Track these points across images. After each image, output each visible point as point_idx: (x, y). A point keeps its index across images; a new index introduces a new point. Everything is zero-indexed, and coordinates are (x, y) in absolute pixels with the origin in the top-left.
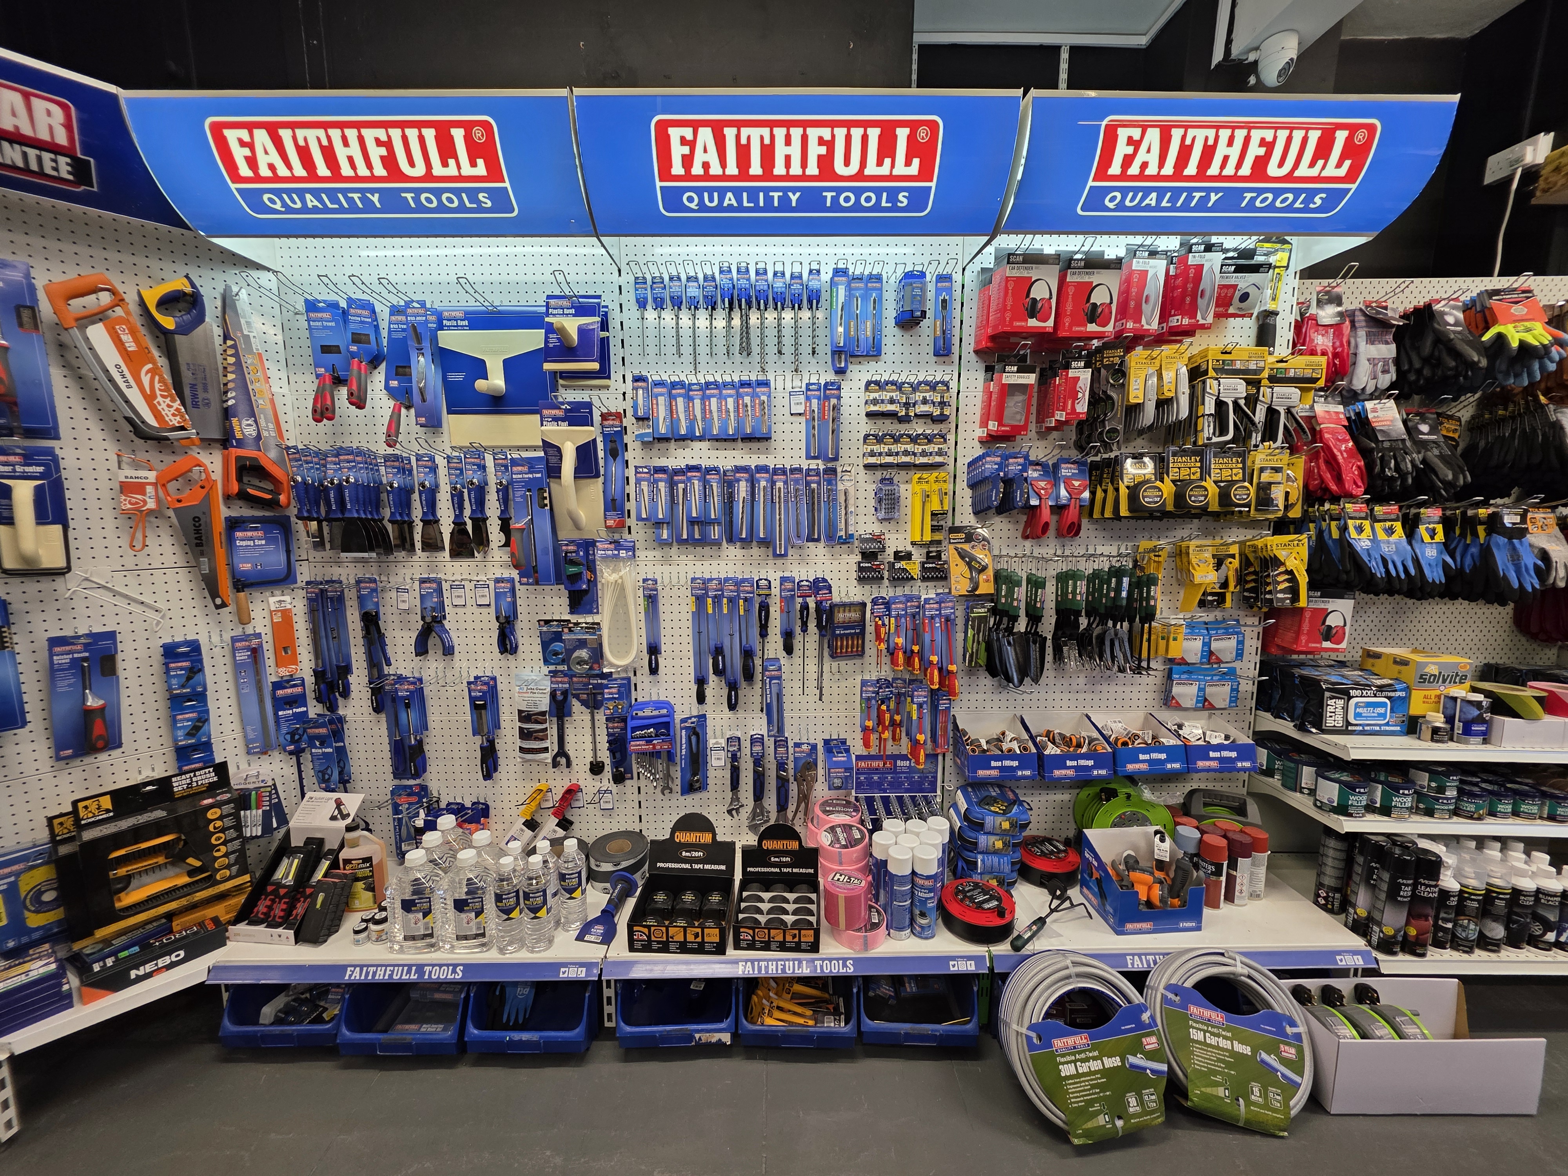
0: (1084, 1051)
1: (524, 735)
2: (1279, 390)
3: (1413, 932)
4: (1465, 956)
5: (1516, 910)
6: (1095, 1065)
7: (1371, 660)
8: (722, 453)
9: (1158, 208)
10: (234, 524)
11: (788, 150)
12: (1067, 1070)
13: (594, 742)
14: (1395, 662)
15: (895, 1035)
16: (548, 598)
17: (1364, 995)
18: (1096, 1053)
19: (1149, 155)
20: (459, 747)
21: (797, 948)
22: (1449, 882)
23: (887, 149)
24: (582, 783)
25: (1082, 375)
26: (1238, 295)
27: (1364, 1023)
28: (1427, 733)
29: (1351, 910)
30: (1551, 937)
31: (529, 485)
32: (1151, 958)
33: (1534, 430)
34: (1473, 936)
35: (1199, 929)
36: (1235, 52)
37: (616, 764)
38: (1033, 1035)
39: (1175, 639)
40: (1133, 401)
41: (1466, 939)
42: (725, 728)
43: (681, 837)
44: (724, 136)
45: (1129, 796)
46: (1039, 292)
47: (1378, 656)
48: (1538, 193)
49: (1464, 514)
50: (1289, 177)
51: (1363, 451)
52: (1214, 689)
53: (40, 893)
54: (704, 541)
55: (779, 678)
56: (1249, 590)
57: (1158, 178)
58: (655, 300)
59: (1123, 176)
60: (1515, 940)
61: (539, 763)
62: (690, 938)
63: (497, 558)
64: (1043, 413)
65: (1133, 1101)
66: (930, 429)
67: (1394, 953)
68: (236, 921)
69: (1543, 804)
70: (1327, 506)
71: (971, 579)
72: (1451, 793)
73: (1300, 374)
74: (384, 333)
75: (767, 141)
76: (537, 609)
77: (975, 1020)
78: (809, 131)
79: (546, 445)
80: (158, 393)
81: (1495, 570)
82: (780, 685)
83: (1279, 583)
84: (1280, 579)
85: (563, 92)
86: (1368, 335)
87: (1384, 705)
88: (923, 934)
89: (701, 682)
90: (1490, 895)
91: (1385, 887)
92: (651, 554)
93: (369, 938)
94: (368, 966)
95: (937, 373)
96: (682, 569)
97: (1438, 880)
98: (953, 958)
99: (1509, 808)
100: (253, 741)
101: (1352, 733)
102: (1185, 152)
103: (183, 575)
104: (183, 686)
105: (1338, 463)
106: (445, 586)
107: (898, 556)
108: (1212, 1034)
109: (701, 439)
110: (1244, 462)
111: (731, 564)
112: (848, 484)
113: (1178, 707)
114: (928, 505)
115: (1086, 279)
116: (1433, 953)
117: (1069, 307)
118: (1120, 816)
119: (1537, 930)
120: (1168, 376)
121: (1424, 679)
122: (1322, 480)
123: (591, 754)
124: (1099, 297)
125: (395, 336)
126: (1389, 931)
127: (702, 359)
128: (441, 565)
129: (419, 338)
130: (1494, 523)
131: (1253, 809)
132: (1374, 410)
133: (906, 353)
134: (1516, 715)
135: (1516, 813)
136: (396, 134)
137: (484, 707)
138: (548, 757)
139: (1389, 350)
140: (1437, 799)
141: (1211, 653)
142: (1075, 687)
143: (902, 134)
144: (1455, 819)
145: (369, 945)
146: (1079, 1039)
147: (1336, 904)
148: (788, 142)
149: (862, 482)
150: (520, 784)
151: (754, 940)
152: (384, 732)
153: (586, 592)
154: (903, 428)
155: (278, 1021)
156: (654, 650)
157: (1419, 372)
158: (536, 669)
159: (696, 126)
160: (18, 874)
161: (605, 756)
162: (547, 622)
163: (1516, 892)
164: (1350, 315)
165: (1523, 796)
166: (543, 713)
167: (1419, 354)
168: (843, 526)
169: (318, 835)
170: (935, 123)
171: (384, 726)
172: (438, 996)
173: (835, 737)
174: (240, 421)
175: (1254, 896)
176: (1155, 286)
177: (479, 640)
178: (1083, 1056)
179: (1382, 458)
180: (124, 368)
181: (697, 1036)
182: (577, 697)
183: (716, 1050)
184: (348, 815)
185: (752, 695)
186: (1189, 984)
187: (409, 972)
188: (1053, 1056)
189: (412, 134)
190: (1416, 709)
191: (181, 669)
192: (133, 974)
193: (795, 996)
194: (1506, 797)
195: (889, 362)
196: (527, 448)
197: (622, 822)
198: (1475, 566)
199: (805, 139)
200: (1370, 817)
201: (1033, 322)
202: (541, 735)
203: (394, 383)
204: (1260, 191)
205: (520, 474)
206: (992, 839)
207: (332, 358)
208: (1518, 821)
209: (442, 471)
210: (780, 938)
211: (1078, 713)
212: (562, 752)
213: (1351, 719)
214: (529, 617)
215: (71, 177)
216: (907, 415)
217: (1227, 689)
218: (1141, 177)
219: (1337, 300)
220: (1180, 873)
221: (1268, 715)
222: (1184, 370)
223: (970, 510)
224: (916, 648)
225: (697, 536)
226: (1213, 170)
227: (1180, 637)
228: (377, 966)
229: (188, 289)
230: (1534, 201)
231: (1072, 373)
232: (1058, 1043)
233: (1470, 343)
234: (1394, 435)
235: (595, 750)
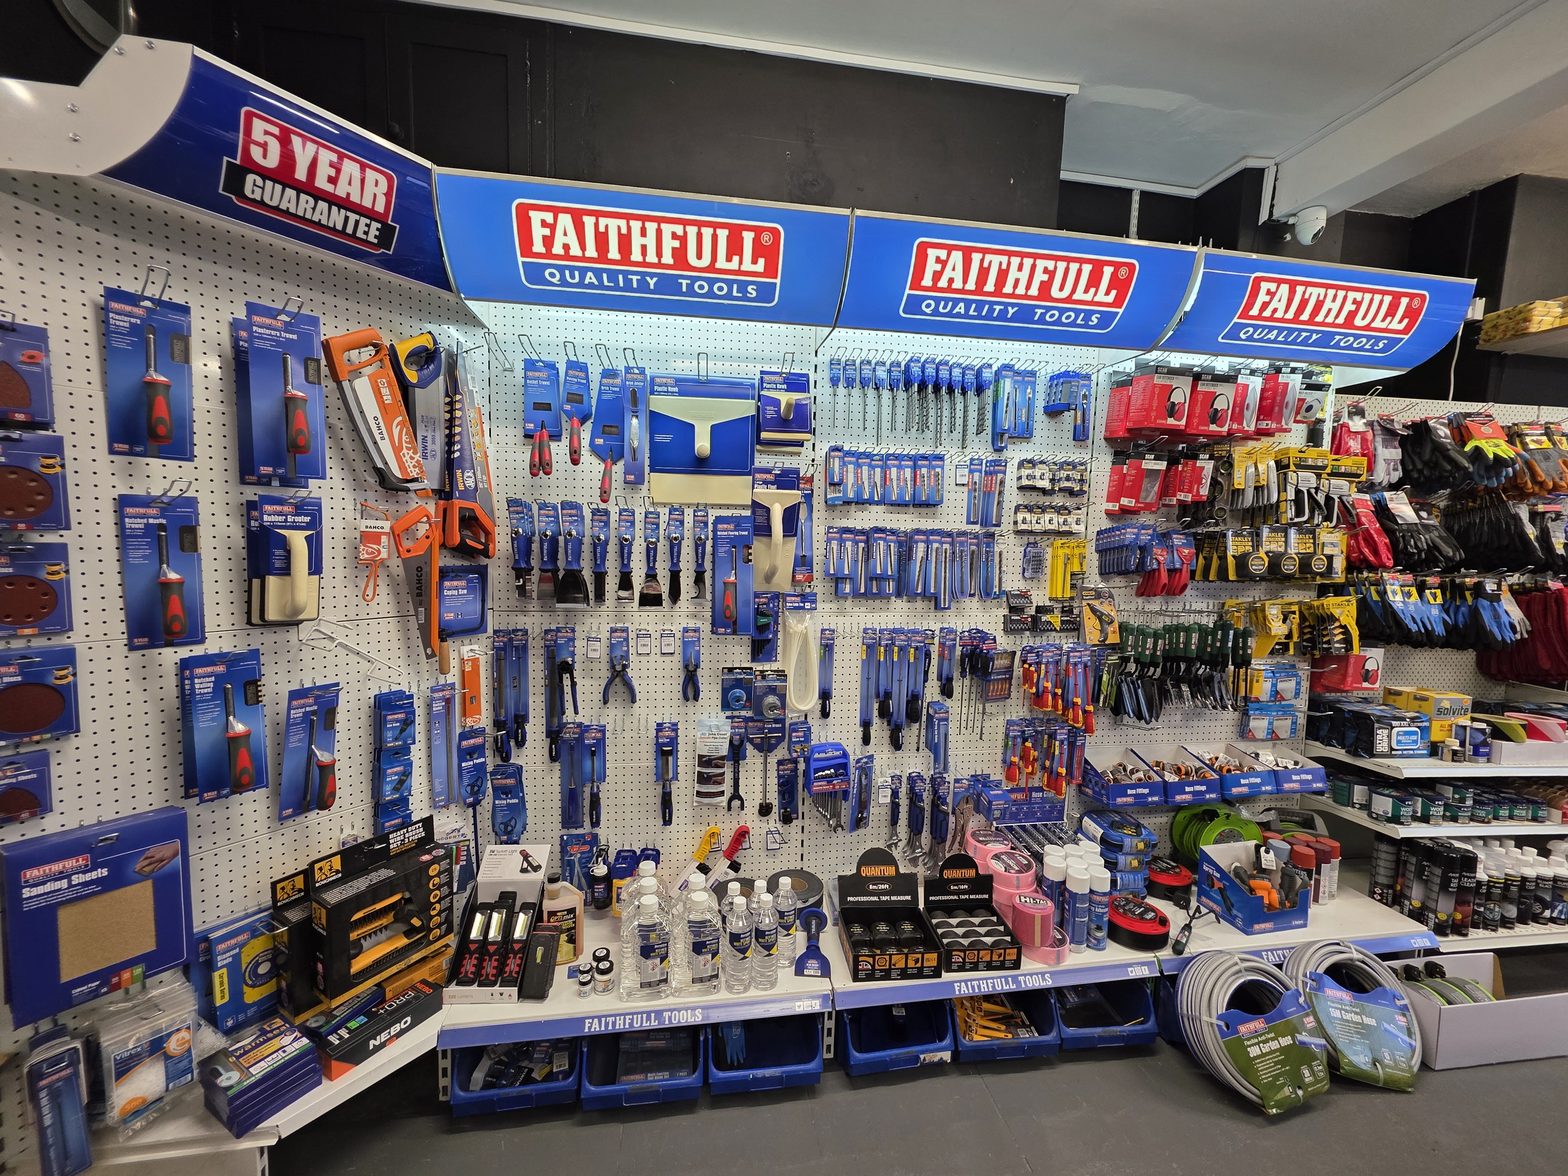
0: (1263, 1034)
1: (703, 779)
2: (1335, 481)
3: (1459, 916)
4: (1493, 934)
5: (1524, 894)
6: (1274, 1045)
7: (1393, 697)
8: (895, 517)
9: (1275, 341)
10: (445, 573)
11: (1019, 275)
12: (1254, 1051)
13: (765, 785)
14: (1416, 698)
15: (1090, 1039)
16: (730, 646)
17: (1434, 971)
18: (1272, 1035)
19: (1279, 304)
20: (632, 794)
21: (1002, 967)
22: (1481, 875)
23: (1094, 281)
24: (749, 825)
25: (1207, 466)
26: (1305, 406)
27: (1446, 992)
28: (1448, 755)
29: (1407, 902)
30: (1547, 913)
31: (734, 542)
32: (1280, 952)
33: (1498, 519)
34: (1498, 917)
35: (1305, 926)
36: (1276, 216)
37: (782, 806)
38: (1222, 1023)
39: (1257, 681)
40: (1237, 487)
41: (1493, 920)
42: (885, 767)
43: (867, 871)
44: (971, 260)
45: (1228, 816)
46: (1177, 397)
47: (1399, 693)
48: (1481, 342)
49: (1453, 581)
50: (1367, 328)
51: (1389, 532)
52: (1280, 722)
53: (258, 965)
54: (881, 595)
55: (947, 719)
56: (1307, 640)
57: (1282, 320)
58: (847, 379)
59: (1259, 317)
60: (1523, 918)
61: (716, 806)
62: (911, 964)
63: (684, 609)
64: (1165, 492)
65: (1307, 1073)
66: (1070, 502)
67: (1446, 935)
68: (448, 982)
69: (1528, 808)
70: (1365, 574)
71: (1101, 631)
72: (1469, 803)
73: (1349, 470)
74: (594, 394)
75: (1004, 267)
76: (719, 657)
77: (1153, 1019)
78: (1038, 261)
79: (755, 505)
80: (404, 445)
81: (1483, 627)
82: (947, 725)
83: (1335, 635)
84: (1336, 632)
85: (846, 212)
86: (1384, 440)
87: (1415, 733)
88: (1098, 946)
89: (866, 725)
90: (1508, 883)
91: (1438, 880)
92: (827, 606)
93: (594, 989)
94: (606, 1016)
95: (1075, 455)
96: (855, 620)
97: (1475, 872)
98: (1131, 965)
99: (1507, 813)
100: (440, 794)
101: (1394, 756)
102: (1304, 303)
103: (393, 625)
104: (396, 739)
105: (1374, 541)
106: (632, 635)
107: (1040, 610)
108: (1346, 1011)
109: (878, 503)
110: (1314, 538)
111: (898, 615)
112: (1002, 547)
113: (1254, 739)
114: (1069, 566)
115: (1212, 389)
116: (1474, 933)
117: (1198, 410)
118: (1220, 834)
119: (1537, 908)
120: (1262, 467)
121: (1441, 711)
122: (1362, 553)
123: (761, 796)
124: (1220, 404)
125: (605, 397)
126: (1442, 917)
127: (885, 432)
128: (628, 615)
129: (635, 401)
130: (1478, 590)
131: (1319, 822)
132: (1391, 500)
133: (1051, 437)
134: (1508, 739)
135: (1511, 817)
136: (692, 231)
137: (670, 753)
138: (723, 800)
139: (1396, 453)
140: (1460, 808)
141: (1277, 692)
142: (1173, 723)
143: (1108, 271)
144: (1472, 823)
145: (593, 996)
146: (1257, 1024)
147: (1390, 899)
148: (1020, 268)
149: (1011, 545)
150: (689, 828)
151: (964, 962)
152: (557, 781)
153: (769, 641)
154: (1046, 500)
155: (487, 1086)
156: (825, 695)
157: (1420, 472)
158: (713, 714)
159: (950, 249)
160: (242, 946)
161: (773, 798)
162: (731, 670)
163: (1524, 879)
164: (1370, 424)
165: (1514, 803)
166: (723, 758)
167: (1420, 458)
168: (996, 582)
169: (510, 889)
170: (1133, 265)
171: (557, 774)
172: (649, 1044)
173: (979, 773)
174: (463, 473)
175: (1332, 896)
176: (1253, 398)
177: (660, 688)
178: (1263, 1038)
179: (1403, 537)
180: (380, 420)
181: (922, 1057)
182: (751, 741)
183: (938, 1069)
184: (539, 867)
185: (911, 734)
186: (1321, 970)
187: (649, 1019)
188: (1241, 1040)
189: (707, 232)
190: (1436, 735)
191: (397, 721)
192: (372, 1043)
193: (988, 1014)
194: (1504, 803)
195: (1038, 444)
196: (736, 507)
197: (785, 862)
198: (1465, 624)
199: (1033, 267)
200: (1415, 824)
201: (1171, 421)
202: (717, 780)
203: (599, 441)
204: (1346, 335)
205: (726, 531)
206: (1129, 858)
207: (543, 415)
208: (1513, 823)
209: (639, 525)
210: (988, 958)
211: (1174, 747)
212: (736, 796)
213: (1395, 746)
214: (710, 665)
215: (376, 241)
216: (1053, 489)
217: (1289, 722)
218: (1271, 319)
219: (1361, 413)
220: (1287, 879)
221: (1318, 744)
222: (1272, 463)
223: (1097, 571)
224: (1059, 691)
225: (875, 591)
226: (1319, 319)
227: (1261, 679)
228: (615, 1015)
229: (431, 346)
230: (1478, 347)
231: (1199, 464)
232: (1243, 1029)
233: (1457, 451)
234: (1410, 521)
235: (765, 792)
